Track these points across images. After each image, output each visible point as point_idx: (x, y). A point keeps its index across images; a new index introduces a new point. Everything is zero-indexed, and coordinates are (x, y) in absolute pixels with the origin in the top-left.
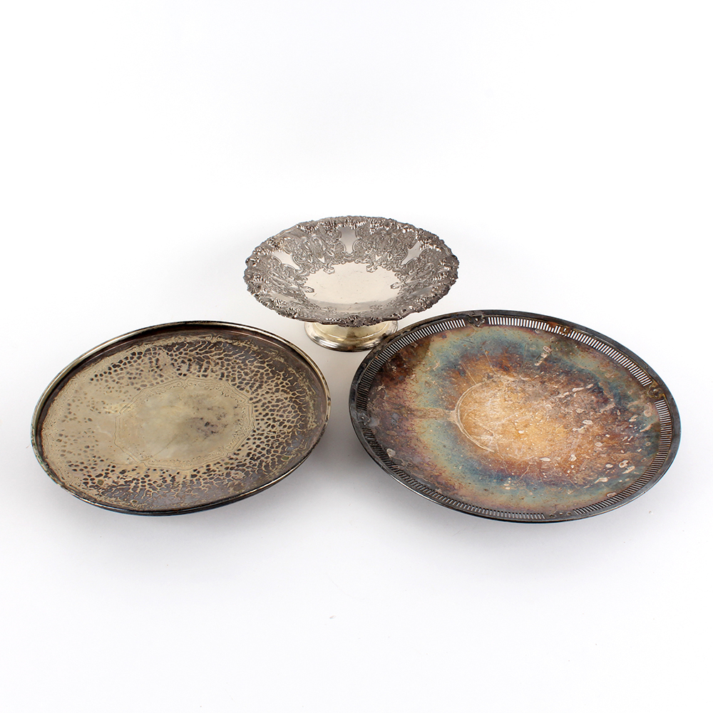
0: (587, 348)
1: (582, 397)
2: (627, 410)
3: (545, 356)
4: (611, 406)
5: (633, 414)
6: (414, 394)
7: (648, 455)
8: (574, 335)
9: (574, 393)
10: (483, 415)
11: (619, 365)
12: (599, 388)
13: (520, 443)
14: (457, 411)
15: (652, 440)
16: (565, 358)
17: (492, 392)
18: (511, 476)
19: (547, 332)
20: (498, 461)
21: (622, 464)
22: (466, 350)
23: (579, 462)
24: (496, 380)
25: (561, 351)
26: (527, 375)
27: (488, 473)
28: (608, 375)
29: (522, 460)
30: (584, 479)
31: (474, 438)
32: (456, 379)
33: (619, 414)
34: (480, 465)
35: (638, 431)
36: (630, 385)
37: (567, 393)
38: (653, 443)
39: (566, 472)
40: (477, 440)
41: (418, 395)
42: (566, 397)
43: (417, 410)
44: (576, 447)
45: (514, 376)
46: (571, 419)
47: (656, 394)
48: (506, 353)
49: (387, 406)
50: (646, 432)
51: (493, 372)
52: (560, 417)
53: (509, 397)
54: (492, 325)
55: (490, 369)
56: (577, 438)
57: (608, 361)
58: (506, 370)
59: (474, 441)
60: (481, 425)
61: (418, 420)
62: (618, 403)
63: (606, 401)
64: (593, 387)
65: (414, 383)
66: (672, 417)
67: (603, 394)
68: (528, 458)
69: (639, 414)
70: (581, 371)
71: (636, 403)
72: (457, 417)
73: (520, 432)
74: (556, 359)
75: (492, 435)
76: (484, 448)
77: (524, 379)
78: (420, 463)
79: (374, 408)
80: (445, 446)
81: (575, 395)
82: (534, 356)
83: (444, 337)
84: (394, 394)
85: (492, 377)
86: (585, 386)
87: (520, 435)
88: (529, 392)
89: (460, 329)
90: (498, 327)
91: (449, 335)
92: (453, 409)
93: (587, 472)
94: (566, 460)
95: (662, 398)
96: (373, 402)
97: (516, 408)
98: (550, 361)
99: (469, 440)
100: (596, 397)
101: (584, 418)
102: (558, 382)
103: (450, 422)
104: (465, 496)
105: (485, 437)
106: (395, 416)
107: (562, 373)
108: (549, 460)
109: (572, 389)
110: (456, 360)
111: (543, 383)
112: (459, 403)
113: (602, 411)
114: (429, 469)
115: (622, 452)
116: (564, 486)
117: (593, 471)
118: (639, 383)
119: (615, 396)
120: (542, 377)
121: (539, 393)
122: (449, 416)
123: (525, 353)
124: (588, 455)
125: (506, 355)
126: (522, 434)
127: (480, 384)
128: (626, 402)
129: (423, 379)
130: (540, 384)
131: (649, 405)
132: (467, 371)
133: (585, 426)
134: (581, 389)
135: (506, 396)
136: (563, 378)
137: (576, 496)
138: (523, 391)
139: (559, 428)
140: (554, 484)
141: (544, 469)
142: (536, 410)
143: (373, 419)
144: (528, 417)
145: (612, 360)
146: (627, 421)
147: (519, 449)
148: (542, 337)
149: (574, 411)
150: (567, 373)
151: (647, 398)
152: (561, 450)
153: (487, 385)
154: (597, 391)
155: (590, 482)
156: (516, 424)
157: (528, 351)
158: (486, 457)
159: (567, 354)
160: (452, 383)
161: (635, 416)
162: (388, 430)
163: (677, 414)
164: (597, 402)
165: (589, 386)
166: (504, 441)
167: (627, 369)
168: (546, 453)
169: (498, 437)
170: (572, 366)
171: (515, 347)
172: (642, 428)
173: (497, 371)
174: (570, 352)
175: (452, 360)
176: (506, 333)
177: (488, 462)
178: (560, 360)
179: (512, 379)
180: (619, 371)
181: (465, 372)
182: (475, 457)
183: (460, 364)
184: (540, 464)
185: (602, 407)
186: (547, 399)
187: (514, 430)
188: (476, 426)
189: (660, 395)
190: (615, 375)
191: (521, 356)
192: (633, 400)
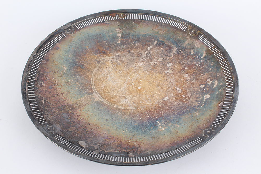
0: (140, 21)
1: (156, 51)
2: (185, 48)
3: (120, 35)
4: (175, 50)
5: (190, 49)
6: (65, 94)
7: (218, 70)
8: (129, 16)
9: (150, 50)
10: (111, 87)
11: (163, 24)
12: (162, 42)
13: (145, 95)
14: (96, 92)
15: (213, 60)
16: (131, 32)
17: (106, 70)
18: (158, 120)
19: (112, 20)
20: (142, 113)
21: (209, 82)
22: (75, 51)
23: (184, 91)
24: (103, 62)
25: (127, 28)
26: (118, 51)
27: (144, 125)
28: (161, 32)
29: (154, 106)
30: (197, 101)
31: (118, 105)
32: (81, 72)
33: (183, 52)
34: (135, 121)
35: (201, 59)
36: (177, 33)
37: (146, 52)
38: (214, 62)
39: (183, 101)
40: (120, 105)
41: (67, 94)
42: (147, 55)
43: (74, 104)
44: (175, 83)
45: (111, 55)
46: (159, 67)
47: (195, 33)
48: (98, 42)
49: (56, 112)
50: (205, 57)
51: (98, 57)
52: (153, 68)
53: (117, 69)
54: (80, 29)
55: (96, 56)
56: (171, 77)
57: (156, 24)
58: (104, 53)
59: (119, 107)
60: (115, 94)
61: (79, 111)
62: (178, 46)
63: (170, 48)
64: (158, 42)
65: (60, 87)
66: (213, 43)
67: (165, 44)
68: (156, 103)
69: (193, 48)
70: (145, 36)
71: (187, 42)
72: (99, 96)
73: (139, 88)
74: (127, 35)
75: (126, 98)
76: (128, 109)
77: (118, 54)
78: (104, 141)
79: (49, 117)
80: (107, 120)
81: (151, 52)
82: (114, 38)
83: (58, 48)
84: (53, 100)
85: (100, 61)
86: (153, 44)
87: (140, 90)
88: (126, 61)
89: (64, 39)
90: (84, 29)
91: (60, 45)
92: (93, 92)
93: (194, 96)
94: (177, 94)
95: (199, 34)
96: (46, 113)
97: (125, 74)
98: (125, 37)
99: (117, 108)
100: (163, 47)
101: (166, 63)
102: (137, 48)
103: (97, 102)
104: (148, 150)
105: (123, 101)
106: (65, 115)
107: (135, 41)
108: (168, 98)
109: (147, 49)
110: (73, 60)
111: (129, 52)
112: (93, 86)
113: (172, 54)
114: (112, 142)
115: (202, 74)
116: (190, 111)
117: (197, 94)
118: (181, 30)
119: (173, 43)
120: (126, 49)
121: (132, 59)
122: (94, 98)
123: (108, 38)
124: (185, 84)
125: (99, 44)
126: (141, 89)
127: (96, 69)
128: (181, 44)
129: (63, 82)
130: (128, 53)
131: (195, 41)
132: (84, 64)
133: (170, 68)
134: (152, 46)
135: (116, 69)
136: (138, 44)
137: (202, 115)
138: (122, 61)
139: (156, 75)
140: (184, 113)
141: (170, 105)
142: (137, 70)
143: (54, 125)
144: (136, 76)
145: (158, 23)
146: (190, 54)
147: (147, 99)
148: (111, 25)
149: (158, 61)
150: (138, 40)
151: (191, 37)
152: (169, 88)
153: (100, 68)
154: (161, 44)
155: (201, 101)
156: (133, 84)
157: (109, 36)
158: (134, 114)
159: (131, 29)
160: (81, 76)
161: (192, 50)
162: (69, 128)
163: (215, 40)
164: (166, 50)
165: (155, 43)
166: (135, 98)
167: (169, 25)
168: (163, 94)
169: (130, 98)
170: (138, 35)
171: (101, 37)
172: (202, 55)
173: (100, 56)
174: (132, 27)
175: (71, 61)
176: (91, 31)
177: (138, 117)
178: (129, 34)
179: (111, 57)
180: (166, 27)
181: (83, 66)
182: (128, 118)
183: (77, 62)
184: (165, 103)
185: (170, 52)
186: (138, 60)
187: (134, 89)
188: (113, 97)
189: (197, 33)
190: (165, 30)
191: (107, 41)
192: (184, 42)
